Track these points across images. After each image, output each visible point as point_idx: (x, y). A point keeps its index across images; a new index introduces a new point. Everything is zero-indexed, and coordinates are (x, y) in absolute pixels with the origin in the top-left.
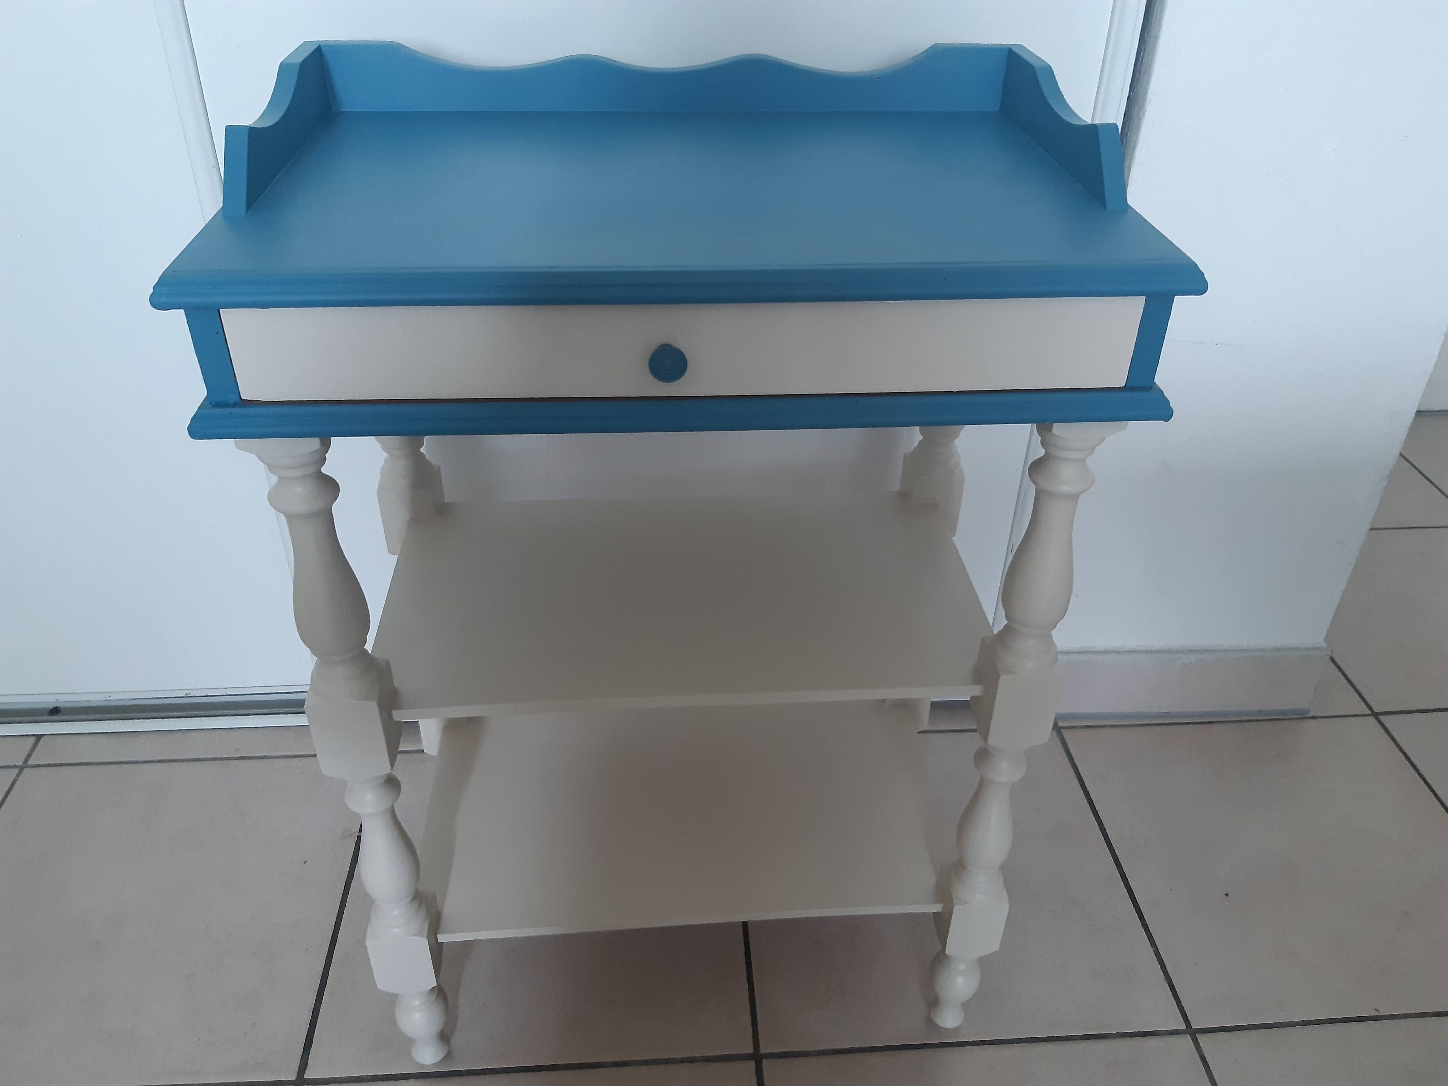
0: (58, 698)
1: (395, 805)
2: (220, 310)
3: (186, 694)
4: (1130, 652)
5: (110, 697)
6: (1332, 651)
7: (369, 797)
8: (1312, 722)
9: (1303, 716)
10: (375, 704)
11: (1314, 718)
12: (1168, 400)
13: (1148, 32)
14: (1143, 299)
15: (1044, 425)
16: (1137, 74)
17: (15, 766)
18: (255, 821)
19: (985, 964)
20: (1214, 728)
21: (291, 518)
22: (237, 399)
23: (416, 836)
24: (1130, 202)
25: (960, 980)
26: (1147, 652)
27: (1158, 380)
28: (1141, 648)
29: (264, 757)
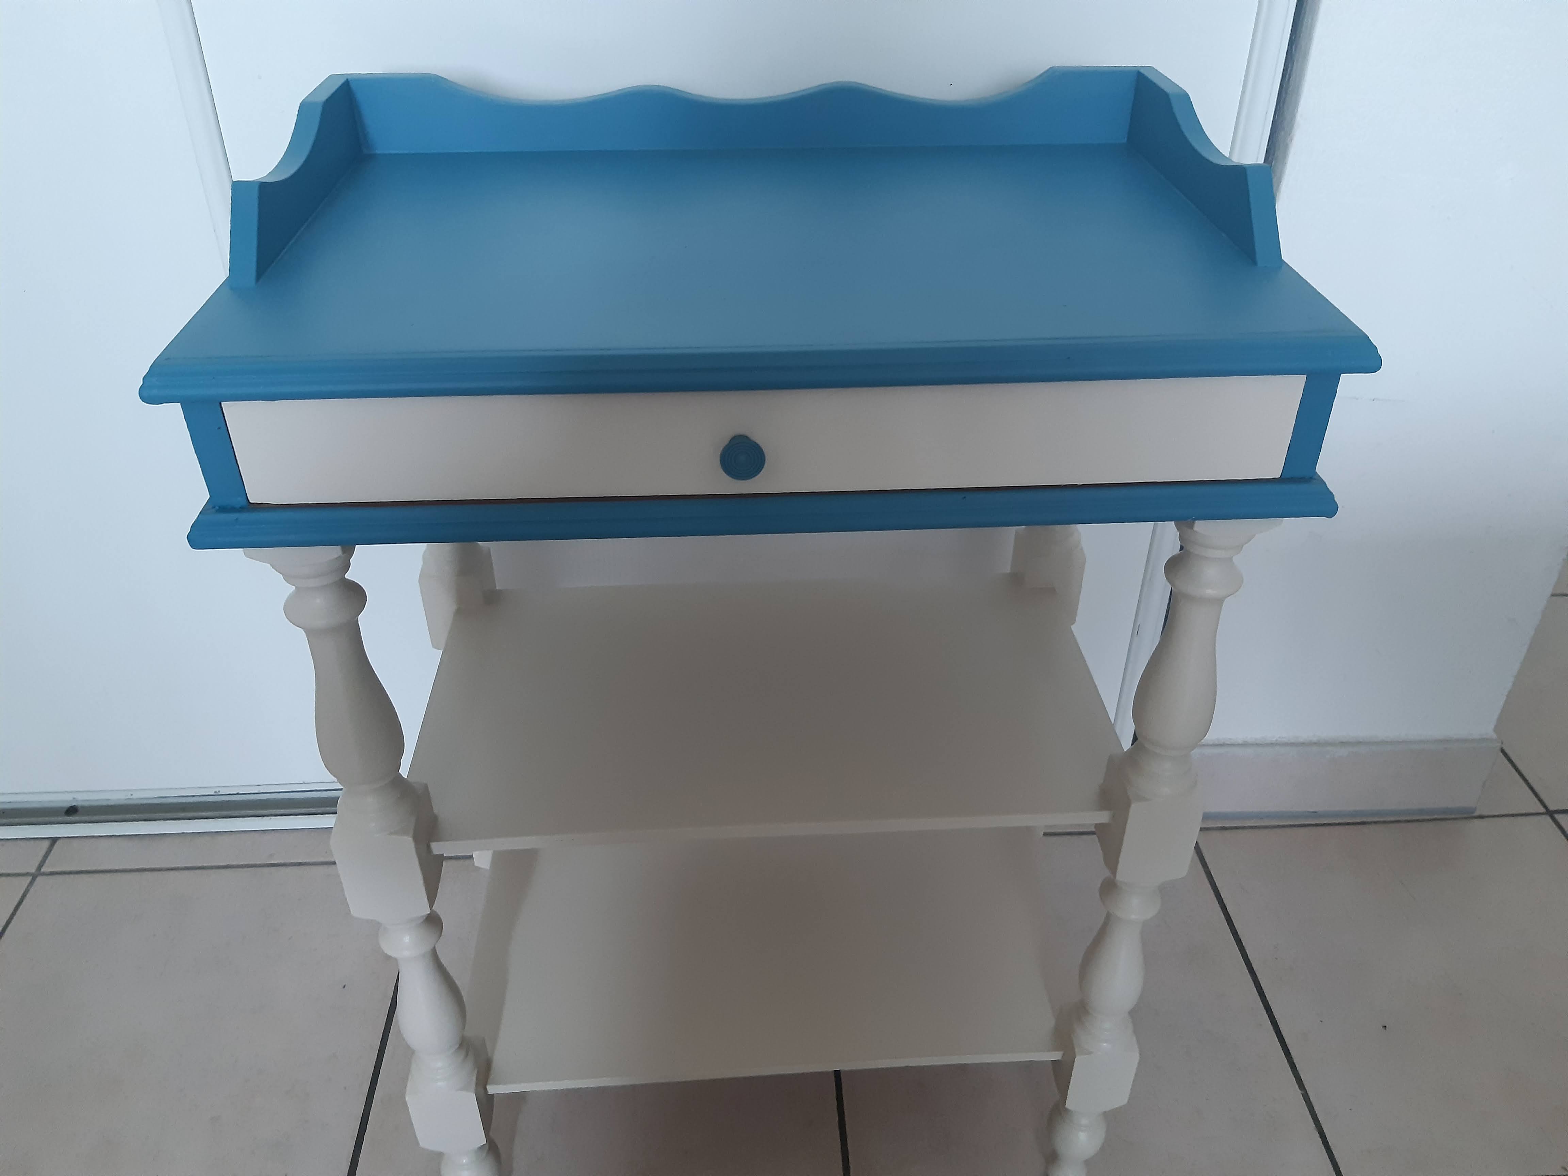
0: (75, 797)
1: (436, 946)
2: (222, 403)
3: (215, 792)
4: (1272, 744)
5: (132, 795)
6: (1502, 743)
7: (407, 939)
8: (1477, 822)
9: (1468, 815)
10: (411, 839)
11: (1481, 817)
12: (1331, 493)
13: (1296, 47)
14: (1303, 378)
15: (1184, 521)
16: (1283, 94)
17: (27, 874)
18: (290, 939)
19: (1112, 1118)
20: (1365, 829)
21: (310, 633)
22: (244, 503)
23: (462, 981)
24: (1284, 257)
25: (1082, 1136)
26: (1292, 744)
27: (1320, 469)
28: (1285, 740)
29: (300, 864)
